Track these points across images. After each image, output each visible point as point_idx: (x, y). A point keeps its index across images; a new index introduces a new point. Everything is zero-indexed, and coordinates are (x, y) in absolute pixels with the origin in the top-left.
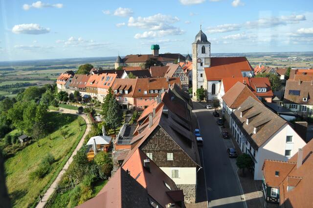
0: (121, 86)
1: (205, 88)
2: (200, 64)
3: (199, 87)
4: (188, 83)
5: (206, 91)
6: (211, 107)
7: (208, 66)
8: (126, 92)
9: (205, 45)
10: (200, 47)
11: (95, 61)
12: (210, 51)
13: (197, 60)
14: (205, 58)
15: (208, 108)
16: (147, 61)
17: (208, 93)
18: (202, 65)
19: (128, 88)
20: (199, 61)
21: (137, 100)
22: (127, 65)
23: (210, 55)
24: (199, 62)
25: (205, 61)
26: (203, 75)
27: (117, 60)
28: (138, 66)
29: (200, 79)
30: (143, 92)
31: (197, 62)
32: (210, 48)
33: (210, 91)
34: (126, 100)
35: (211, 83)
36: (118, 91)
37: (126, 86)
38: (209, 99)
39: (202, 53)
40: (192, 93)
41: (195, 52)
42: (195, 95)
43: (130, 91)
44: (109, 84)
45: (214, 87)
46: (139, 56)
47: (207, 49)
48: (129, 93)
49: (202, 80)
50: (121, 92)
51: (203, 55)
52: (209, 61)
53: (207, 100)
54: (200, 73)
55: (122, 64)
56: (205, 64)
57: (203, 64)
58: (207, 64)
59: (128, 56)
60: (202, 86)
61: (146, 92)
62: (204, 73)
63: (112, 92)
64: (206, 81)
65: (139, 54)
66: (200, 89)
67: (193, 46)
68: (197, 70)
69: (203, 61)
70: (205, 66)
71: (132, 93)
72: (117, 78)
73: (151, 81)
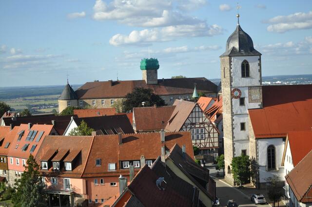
0: (56, 153)
1: (251, 155)
2: (238, 101)
3: (239, 154)
4: (216, 145)
5: (254, 162)
6: (265, 200)
7: (256, 105)
8: (69, 166)
9: (247, 58)
10: (237, 62)
11: (23, 96)
12: (260, 71)
13: (232, 92)
14: (250, 88)
15: (257, 201)
16: (129, 96)
17: (259, 167)
18: (242, 102)
19: (72, 157)
20: (237, 93)
21: (92, 184)
22: (85, 104)
23: (261, 81)
24: (236, 98)
25: (250, 95)
26: (246, 126)
27: (64, 93)
28: (110, 106)
29: (240, 134)
30: (107, 167)
31: (233, 96)
32: (260, 65)
33: (263, 161)
34: (68, 185)
35: (264, 145)
36: (50, 164)
37: (68, 153)
38: (261, 181)
39: (243, 76)
40: (223, 166)
41: (227, 75)
42: (229, 172)
43: (76, 163)
44: (34, 148)
45: (271, 153)
46: (114, 83)
47: (253, 67)
48: (74, 167)
49: (244, 138)
50: (56, 166)
51: (246, 82)
52: (258, 95)
53: (258, 184)
54: (238, 121)
55: (75, 101)
56: (251, 101)
57: (246, 100)
58: (255, 101)
59: (88, 84)
60: (244, 152)
61: (112, 167)
62: (248, 121)
63: (37, 165)
64: (253, 140)
65: (115, 80)
66: (240, 158)
67: (223, 61)
68: (233, 115)
69: (245, 94)
70: (249, 105)
71: (81, 169)
72: (52, 133)
73: (124, 141)
